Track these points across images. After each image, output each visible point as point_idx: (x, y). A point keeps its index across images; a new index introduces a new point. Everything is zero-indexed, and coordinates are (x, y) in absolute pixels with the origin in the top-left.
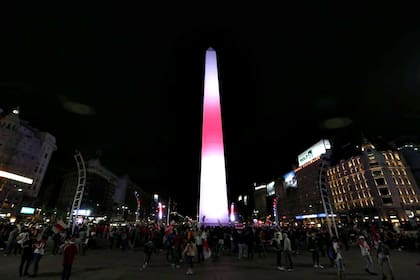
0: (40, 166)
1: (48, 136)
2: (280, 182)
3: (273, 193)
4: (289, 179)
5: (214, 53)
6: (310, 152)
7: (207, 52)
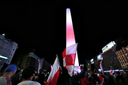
0: (11, 53)
1: (15, 43)
2: (96, 59)
3: (93, 63)
4: (99, 57)
5: (69, 9)
6: (107, 46)
7: (67, 9)
